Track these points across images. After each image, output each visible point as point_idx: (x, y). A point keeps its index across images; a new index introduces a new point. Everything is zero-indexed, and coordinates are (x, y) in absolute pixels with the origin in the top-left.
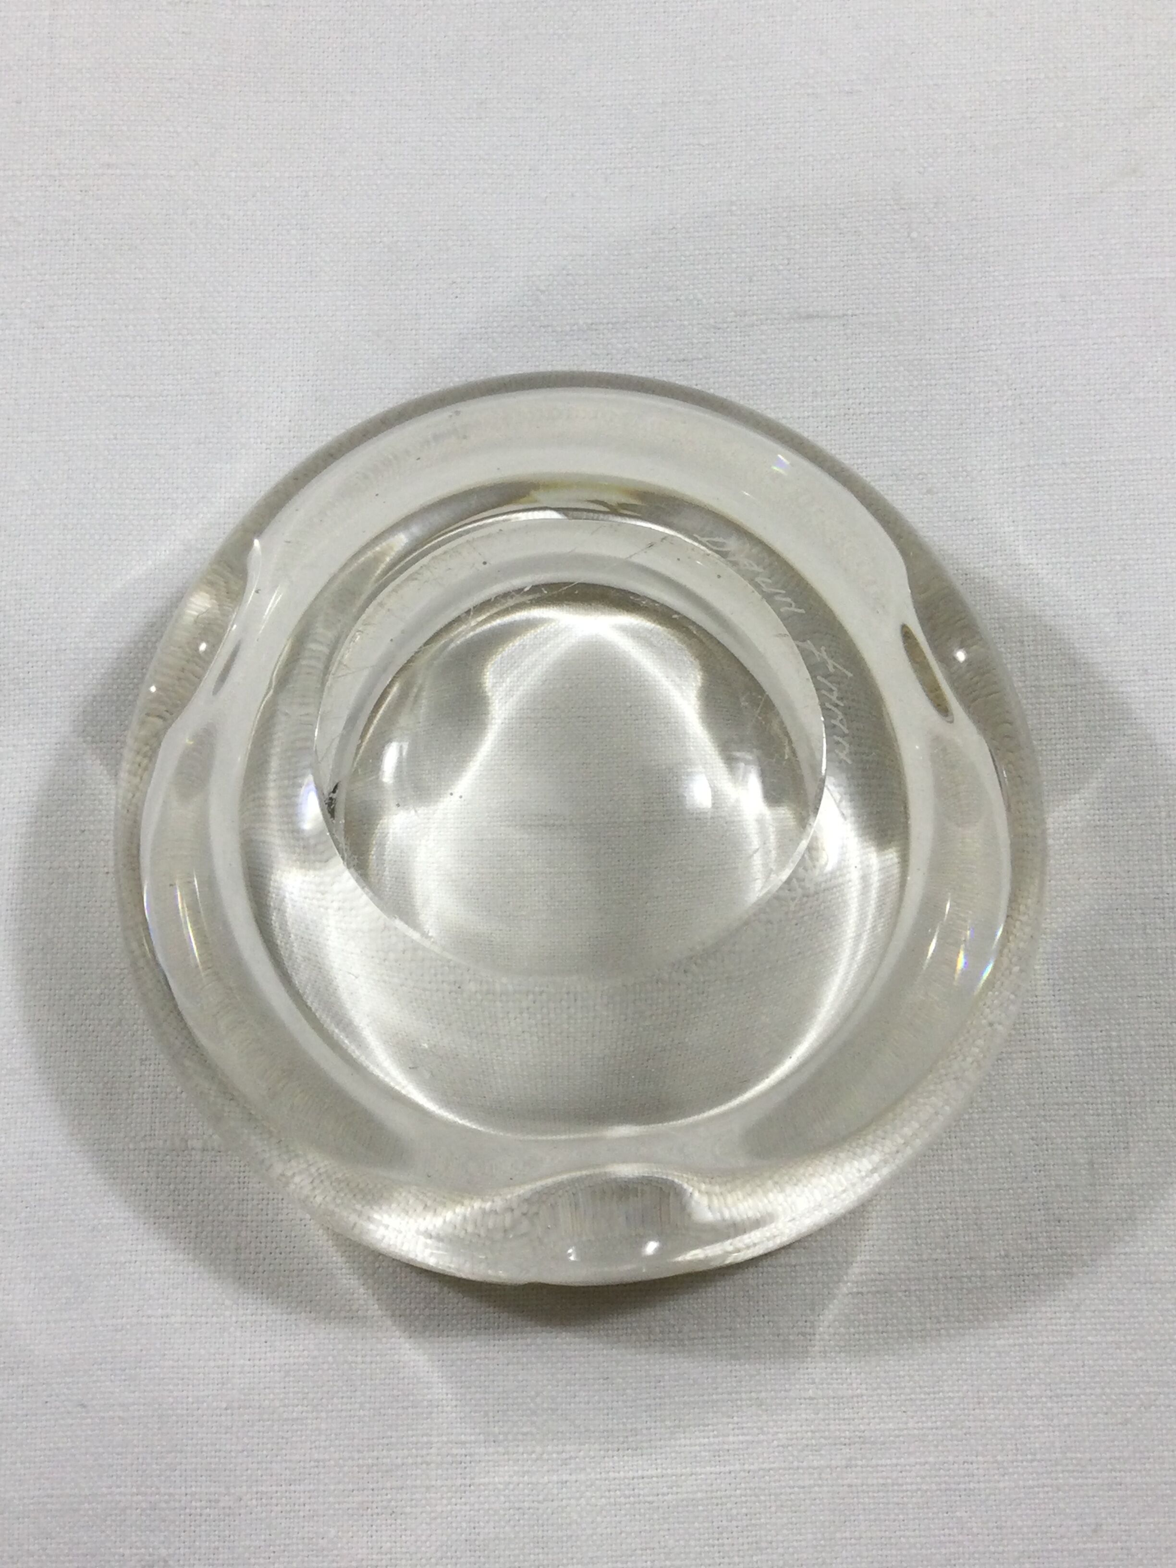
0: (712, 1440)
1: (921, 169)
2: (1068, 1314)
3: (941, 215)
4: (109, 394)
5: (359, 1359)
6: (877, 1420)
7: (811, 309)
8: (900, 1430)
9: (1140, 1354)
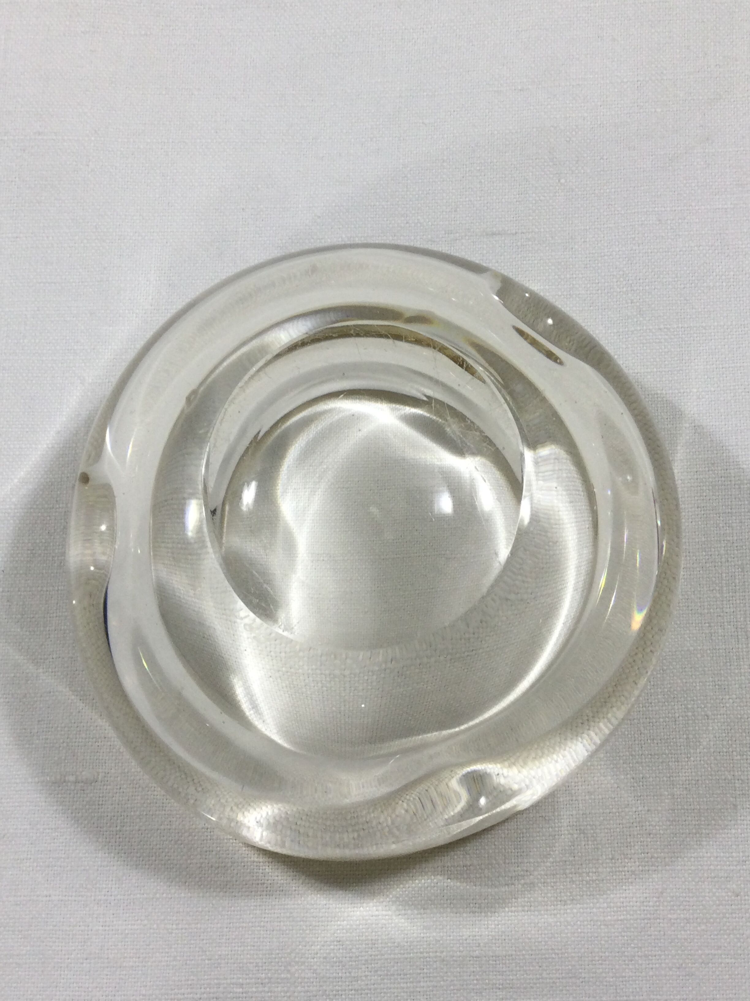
0: (408, 984)
1: (568, 139)
2: (655, 899)
3: (580, 168)
4: (35, 281)
5: (174, 926)
6: (522, 972)
7: (495, 229)
8: (537, 979)
9: (703, 927)
